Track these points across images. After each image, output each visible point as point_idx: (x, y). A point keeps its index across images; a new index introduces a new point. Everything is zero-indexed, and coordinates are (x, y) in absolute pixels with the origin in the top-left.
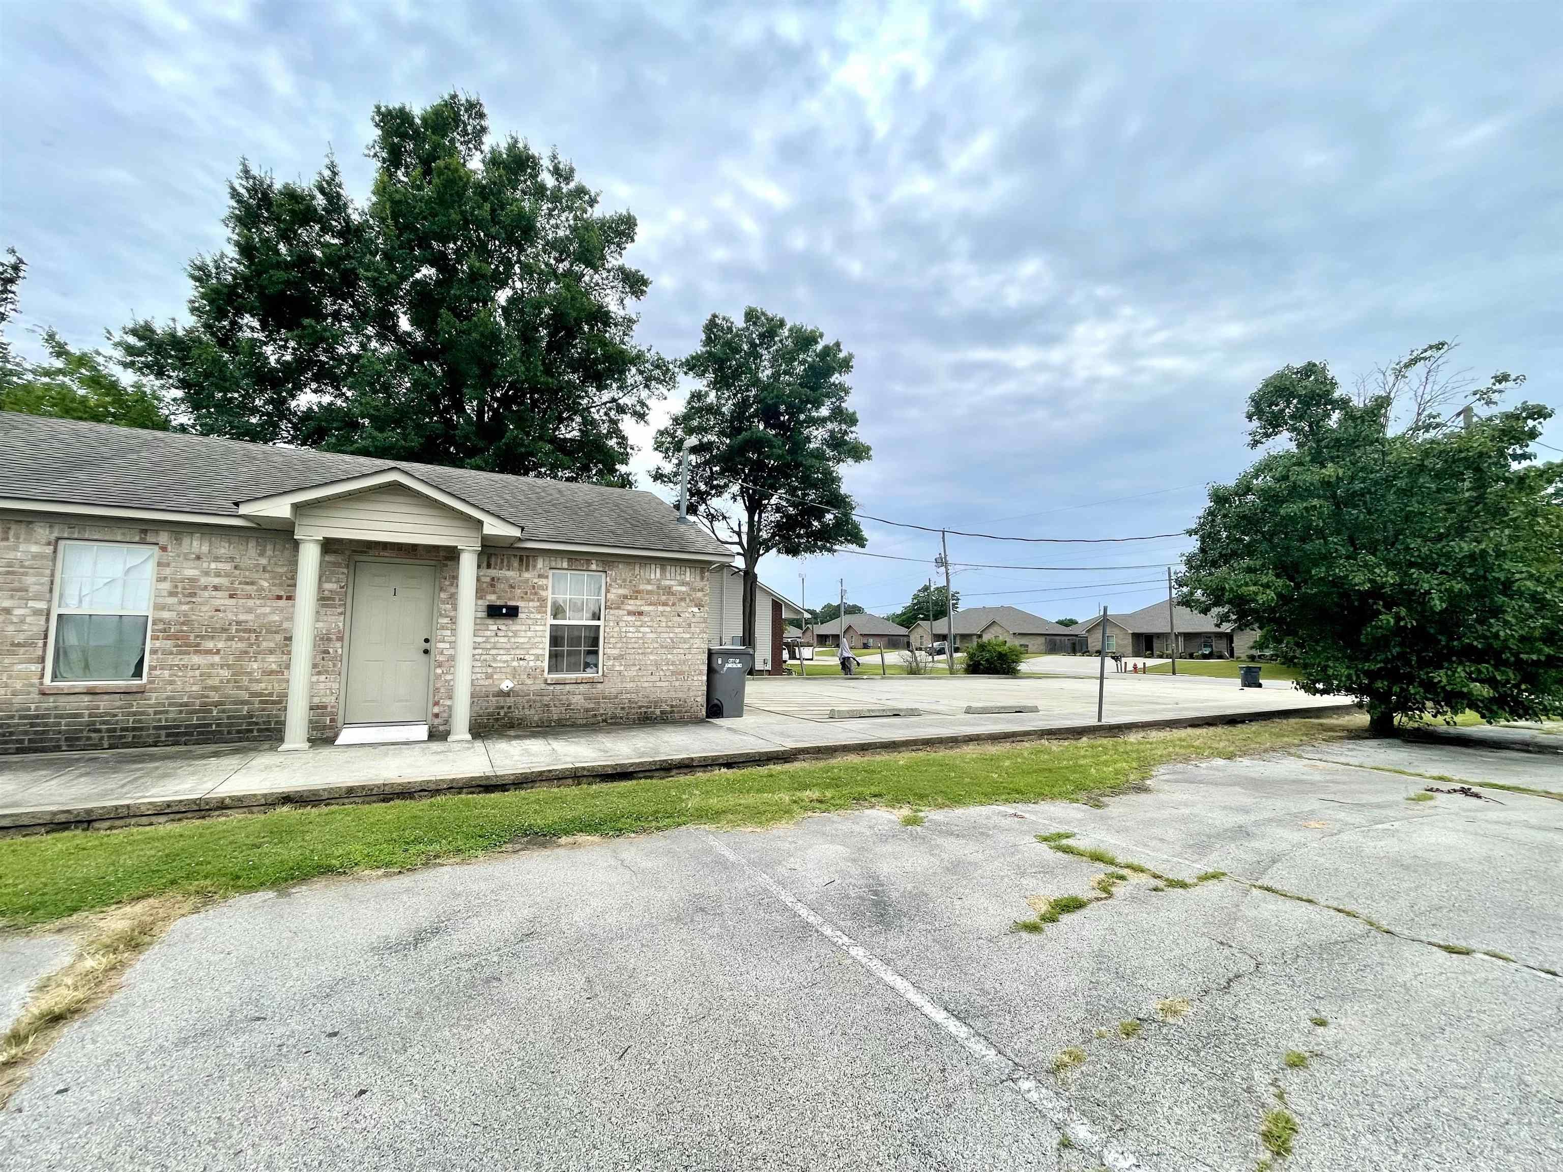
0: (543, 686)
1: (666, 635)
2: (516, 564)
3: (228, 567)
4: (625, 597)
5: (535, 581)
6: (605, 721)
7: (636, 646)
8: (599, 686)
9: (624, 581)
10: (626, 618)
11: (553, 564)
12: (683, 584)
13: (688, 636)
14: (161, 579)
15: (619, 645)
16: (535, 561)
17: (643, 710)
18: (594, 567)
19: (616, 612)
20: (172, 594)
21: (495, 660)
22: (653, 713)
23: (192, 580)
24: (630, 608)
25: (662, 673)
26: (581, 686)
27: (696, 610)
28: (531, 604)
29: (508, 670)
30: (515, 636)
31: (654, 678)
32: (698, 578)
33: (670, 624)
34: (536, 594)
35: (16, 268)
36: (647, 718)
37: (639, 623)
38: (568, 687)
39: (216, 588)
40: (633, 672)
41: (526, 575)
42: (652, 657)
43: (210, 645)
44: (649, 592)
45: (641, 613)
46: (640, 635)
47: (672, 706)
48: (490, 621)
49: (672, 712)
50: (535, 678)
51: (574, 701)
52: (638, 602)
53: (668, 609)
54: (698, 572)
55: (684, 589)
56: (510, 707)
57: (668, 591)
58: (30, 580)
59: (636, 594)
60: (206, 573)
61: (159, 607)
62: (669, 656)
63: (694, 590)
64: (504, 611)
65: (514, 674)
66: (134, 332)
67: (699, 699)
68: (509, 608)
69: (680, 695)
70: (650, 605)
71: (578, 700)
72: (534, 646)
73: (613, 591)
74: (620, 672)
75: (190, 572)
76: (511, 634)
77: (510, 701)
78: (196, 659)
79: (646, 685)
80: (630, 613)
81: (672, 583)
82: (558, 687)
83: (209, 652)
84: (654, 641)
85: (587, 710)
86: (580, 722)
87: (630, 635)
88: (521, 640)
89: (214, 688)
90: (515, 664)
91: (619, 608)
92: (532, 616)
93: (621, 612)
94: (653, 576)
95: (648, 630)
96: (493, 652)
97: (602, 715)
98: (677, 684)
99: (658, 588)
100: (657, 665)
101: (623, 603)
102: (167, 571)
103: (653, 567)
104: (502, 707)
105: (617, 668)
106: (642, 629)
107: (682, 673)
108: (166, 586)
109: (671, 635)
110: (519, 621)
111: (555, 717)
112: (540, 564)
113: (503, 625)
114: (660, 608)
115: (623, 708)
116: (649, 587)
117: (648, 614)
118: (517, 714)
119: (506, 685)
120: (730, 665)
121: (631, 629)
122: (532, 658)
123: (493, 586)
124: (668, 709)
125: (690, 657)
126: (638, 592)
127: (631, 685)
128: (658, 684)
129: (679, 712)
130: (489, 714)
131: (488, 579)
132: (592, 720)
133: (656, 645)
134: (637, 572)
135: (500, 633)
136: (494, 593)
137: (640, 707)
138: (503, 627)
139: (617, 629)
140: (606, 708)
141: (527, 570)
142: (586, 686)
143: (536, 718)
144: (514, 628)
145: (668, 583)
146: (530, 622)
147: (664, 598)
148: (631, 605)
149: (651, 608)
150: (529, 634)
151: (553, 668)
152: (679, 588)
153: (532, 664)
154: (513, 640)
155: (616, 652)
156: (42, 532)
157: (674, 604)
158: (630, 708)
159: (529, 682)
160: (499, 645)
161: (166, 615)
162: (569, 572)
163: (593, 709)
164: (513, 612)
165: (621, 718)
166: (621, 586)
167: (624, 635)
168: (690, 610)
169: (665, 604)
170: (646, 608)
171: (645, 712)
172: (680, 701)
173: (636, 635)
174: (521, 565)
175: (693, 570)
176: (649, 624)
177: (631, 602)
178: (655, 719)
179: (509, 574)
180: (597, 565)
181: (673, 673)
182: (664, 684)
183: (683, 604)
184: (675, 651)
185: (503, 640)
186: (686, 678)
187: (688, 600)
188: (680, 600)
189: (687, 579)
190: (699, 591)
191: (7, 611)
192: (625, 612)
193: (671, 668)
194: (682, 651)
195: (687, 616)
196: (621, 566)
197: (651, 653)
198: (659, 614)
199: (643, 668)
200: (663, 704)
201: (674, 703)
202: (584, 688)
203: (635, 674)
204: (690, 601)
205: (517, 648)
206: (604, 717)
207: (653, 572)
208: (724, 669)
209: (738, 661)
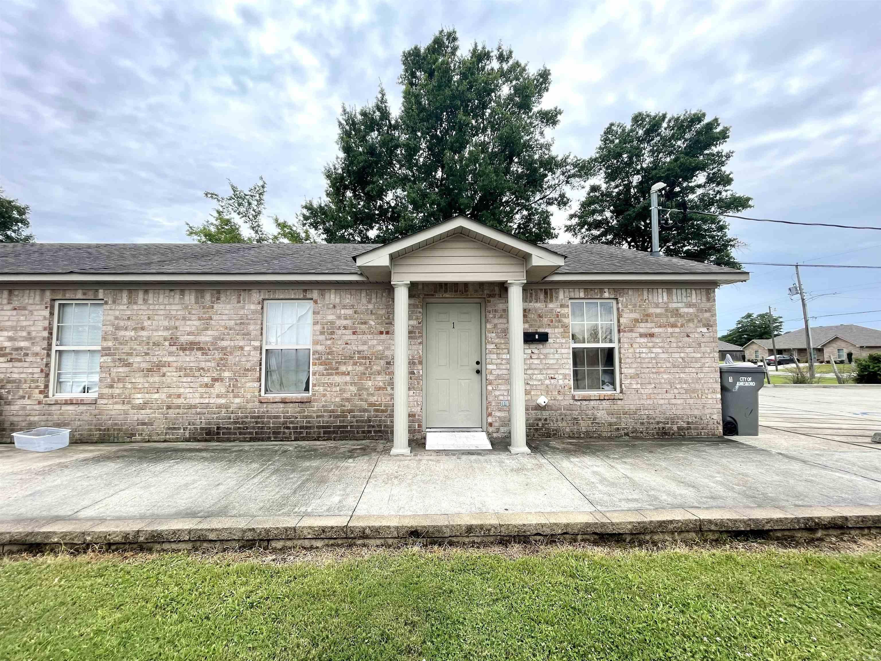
0: (571, 402)
1: (677, 355)
2: (542, 297)
3: (350, 312)
4: (636, 321)
5: (558, 310)
6: (627, 434)
7: (650, 365)
8: (619, 402)
9: (635, 306)
10: (639, 340)
11: (572, 295)
12: (689, 305)
13: (699, 355)
14: (315, 323)
15: (635, 365)
16: (557, 293)
17: (661, 425)
18: (606, 295)
19: (629, 335)
20: (322, 333)
21: (531, 379)
22: (671, 428)
23: (332, 323)
24: (642, 330)
25: (676, 391)
26: (604, 403)
27: (704, 330)
28: (556, 330)
29: (543, 387)
30: (546, 358)
31: (669, 396)
32: (704, 299)
33: (680, 344)
34: (559, 321)
35: (263, 187)
36: (665, 433)
37: (650, 345)
38: (592, 403)
39: (345, 328)
40: (649, 389)
41: (551, 306)
42: (665, 376)
43: (343, 368)
44: (658, 315)
45: (652, 335)
46: (653, 355)
47: (688, 423)
48: (525, 346)
49: (689, 428)
50: (564, 395)
51: (599, 415)
52: (649, 325)
53: (677, 330)
54: (704, 293)
55: (691, 310)
56: (546, 420)
57: (676, 313)
58: (251, 327)
59: (646, 317)
60: (339, 317)
61: (316, 343)
62: (682, 375)
63: (701, 311)
64: (537, 337)
65: (547, 391)
66: (306, 207)
67: (715, 417)
68: (540, 334)
69: (696, 412)
70: (660, 327)
71: (602, 415)
72: (562, 366)
73: (625, 315)
74: (637, 390)
75: (331, 317)
76: (542, 357)
77: (546, 414)
78: (337, 379)
79: (662, 402)
80: (641, 335)
81: (680, 305)
82: (585, 403)
83: (343, 374)
84: (667, 361)
85: (610, 424)
87: (643, 355)
88: (551, 362)
89: (348, 400)
90: (547, 382)
91: (631, 331)
92: (558, 340)
93: (634, 335)
94: (660, 300)
95: (659, 350)
96: (529, 372)
97: (624, 429)
98: (691, 401)
99: (666, 311)
100: (671, 384)
101: (635, 326)
102: (319, 317)
103: (660, 291)
104: (540, 420)
105: (634, 386)
106: (654, 350)
107: (694, 391)
108: (318, 327)
109: (682, 355)
110: (547, 344)
111: (584, 430)
112: (561, 295)
113: (536, 348)
114: (670, 330)
115: (642, 424)
116: (658, 311)
117: (659, 335)
118: (553, 426)
119: (542, 400)
120: (742, 384)
121: (644, 350)
122: (560, 377)
124: (685, 425)
125: (702, 375)
126: (647, 315)
127: (648, 402)
128: (673, 401)
129: (696, 429)
132: (615, 434)
133: (668, 365)
134: (645, 297)
135: (534, 356)
137: (658, 423)
138: (536, 351)
139: (631, 350)
140: (627, 423)
141: (551, 301)
142: (607, 402)
143: (568, 430)
144: (545, 351)
145: (675, 305)
146: (557, 346)
147: (672, 320)
148: (643, 328)
149: (661, 330)
150: (557, 356)
151: (577, 387)
152: (686, 310)
153: (561, 382)
154: (544, 361)
155: (632, 371)
156: (256, 296)
157: (682, 326)
158: (648, 423)
159: (560, 398)
160: (533, 366)
161: (319, 348)
162: (584, 301)
163: (616, 424)
164: (544, 338)
165: (642, 433)
166: (631, 311)
167: (638, 355)
168: (699, 330)
169: (673, 326)
170: (656, 330)
171: (663, 428)
172: (696, 418)
173: (649, 355)
174: (546, 297)
175: (698, 292)
176: (660, 345)
177: (643, 325)
178: (673, 434)
179: (538, 305)
180: (609, 293)
181: (687, 391)
182: (679, 402)
183: (691, 325)
184: (687, 370)
185: (536, 362)
186: (700, 396)
187: (696, 321)
188: (689, 321)
189: (694, 301)
190: (706, 311)
191: (242, 348)
192: (638, 335)
193: (684, 386)
194: (694, 370)
195: (696, 336)
196: (630, 292)
197: (664, 372)
198: (669, 335)
199: (658, 386)
200: (680, 421)
201: (690, 420)
202: (605, 404)
203: (650, 391)
204: (699, 322)
205: (548, 368)
206: (626, 430)
207: (660, 296)
208: (737, 387)
209: (750, 379)
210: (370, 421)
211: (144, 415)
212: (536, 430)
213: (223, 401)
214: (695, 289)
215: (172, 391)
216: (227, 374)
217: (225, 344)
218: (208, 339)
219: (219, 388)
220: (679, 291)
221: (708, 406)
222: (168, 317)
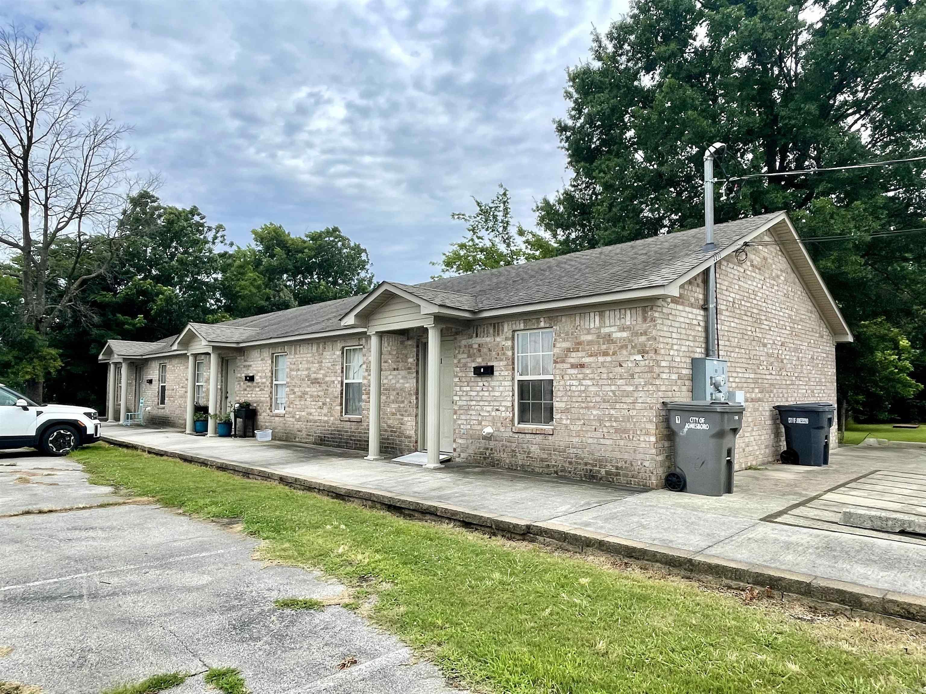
0: (513, 434)
1: (607, 388)
2: (491, 331)
4: (568, 350)
5: (503, 343)
6: (556, 472)
7: (580, 399)
8: (550, 437)
9: (567, 333)
10: (569, 371)
11: (514, 328)
12: (623, 329)
13: (631, 388)
14: (363, 363)
15: (565, 399)
16: (503, 326)
17: (589, 467)
18: (542, 324)
19: (562, 366)
20: (366, 370)
21: (482, 410)
22: (599, 472)
24: (572, 360)
25: (605, 430)
26: (537, 437)
27: (639, 357)
28: (502, 363)
29: (490, 418)
30: (493, 391)
31: (599, 434)
32: (640, 320)
33: (611, 375)
34: (504, 354)
36: (593, 477)
37: (581, 376)
38: (528, 436)
40: (577, 427)
41: (498, 339)
42: (595, 412)
44: (590, 343)
45: (582, 366)
46: (583, 388)
47: (617, 468)
48: (479, 379)
49: (618, 474)
50: (506, 427)
51: (533, 449)
52: (580, 354)
53: (608, 359)
54: (640, 312)
55: (625, 334)
56: (492, 450)
57: (608, 339)
58: (338, 367)
59: (578, 346)
61: (363, 378)
62: (612, 412)
63: (636, 334)
64: (483, 370)
65: (493, 423)
67: (647, 464)
68: (486, 368)
69: (626, 456)
70: (591, 356)
71: (535, 450)
72: (505, 399)
73: (558, 345)
74: (566, 426)
76: (491, 389)
77: (492, 444)
79: (590, 441)
80: (573, 366)
81: (613, 329)
82: (521, 436)
84: (596, 395)
85: (542, 460)
86: (537, 470)
87: (574, 388)
88: (497, 394)
90: (493, 414)
91: (563, 362)
92: (503, 373)
93: (566, 366)
94: (592, 326)
95: (589, 383)
96: (481, 403)
97: (554, 466)
98: (622, 443)
99: (598, 337)
100: (600, 420)
101: (566, 356)
102: (365, 359)
103: (592, 314)
104: (487, 449)
105: (564, 422)
106: (584, 382)
107: (625, 431)
108: (365, 366)
109: (613, 388)
110: (495, 378)
111: (520, 463)
112: (506, 327)
113: (481, 382)
114: (601, 359)
115: (570, 463)
116: (589, 338)
117: (590, 365)
118: (496, 455)
119: (488, 430)
120: (692, 426)
121: (575, 383)
122: (504, 409)
123: (479, 351)
124: (614, 470)
125: (635, 413)
126: (580, 343)
127: (577, 439)
128: (602, 441)
129: (626, 476)
130: (481, 453)
131: (476, 346)
132: (546, 470)
133: (598, 399)
134: (578, 323)
135: (484, 388)
136: (481, 356)
137: (586, 464)
138: (486, 384)
139: (562, 383)
140: (557, 460)
141: (498, 334)
143: (508, 461)
144: (493, 384)
145: (607, 330)
146: (501, 378)
147: (604, 347)
148: (574, 358)
149: (591, 359)
150: (501, 389)
151: (522, 420)
152: (619, 334)
153: (503, 414)
154: (492, 394)
155: (563, 405)
156: (339, 345)
157: (613, 354)
158: (576, 462)
159: (502, 429)
160: (484, 398)
161: (365, 382)
162: (528, 332)
163: (547, 460)
164: (489, 371)
165: (570, 472)
166: (564, 340)
167: (568, 388)
168: (632, 358)
169: (606, 354)
170: (587, 360)
171: (591, 470)
172: (626, 462)
173: (579, 388)
174: (494, 332)
175: (634, 311)
176: (590, 376)
177: (574, 354)
178: (601, 479)
179: (488, 339)
180: (545, 322)
181: (617, 431)
182: (608, 442)
183: (624, 352)
184: (618, 406)
185: (486, 394)
186: (631, 437)
187: (630, 347)
188: (622, 347)
189: (628, 323)
190: (641, 334)
191: (334, 382)
192: (569, 366)
193: (614, 424)
194: (625, 406)
195: (630, 365)
196: (564, 319)
197: (594, 407)
198: (600, 365)
199: (586, 422)
200: (609, 464)
201: (619, 465)
202: (539, 438)
203: (579, 428)
204: (633, 347)
205: (495, 401)
206: (555, 469)
207: (592, 321)
208: (685, 430)
209: (702, 420)
210: (388, 439)
211: (298, 425)
212: (485, 458)
213: (326, 418)
214: (630, 309)
215: (309, 410)
216: (328, 400)
217: (327, 379)
218: (321, 376)
219: (325, 411)
220: (612, 313)
221: (641, 450)
222: (308, 362)
